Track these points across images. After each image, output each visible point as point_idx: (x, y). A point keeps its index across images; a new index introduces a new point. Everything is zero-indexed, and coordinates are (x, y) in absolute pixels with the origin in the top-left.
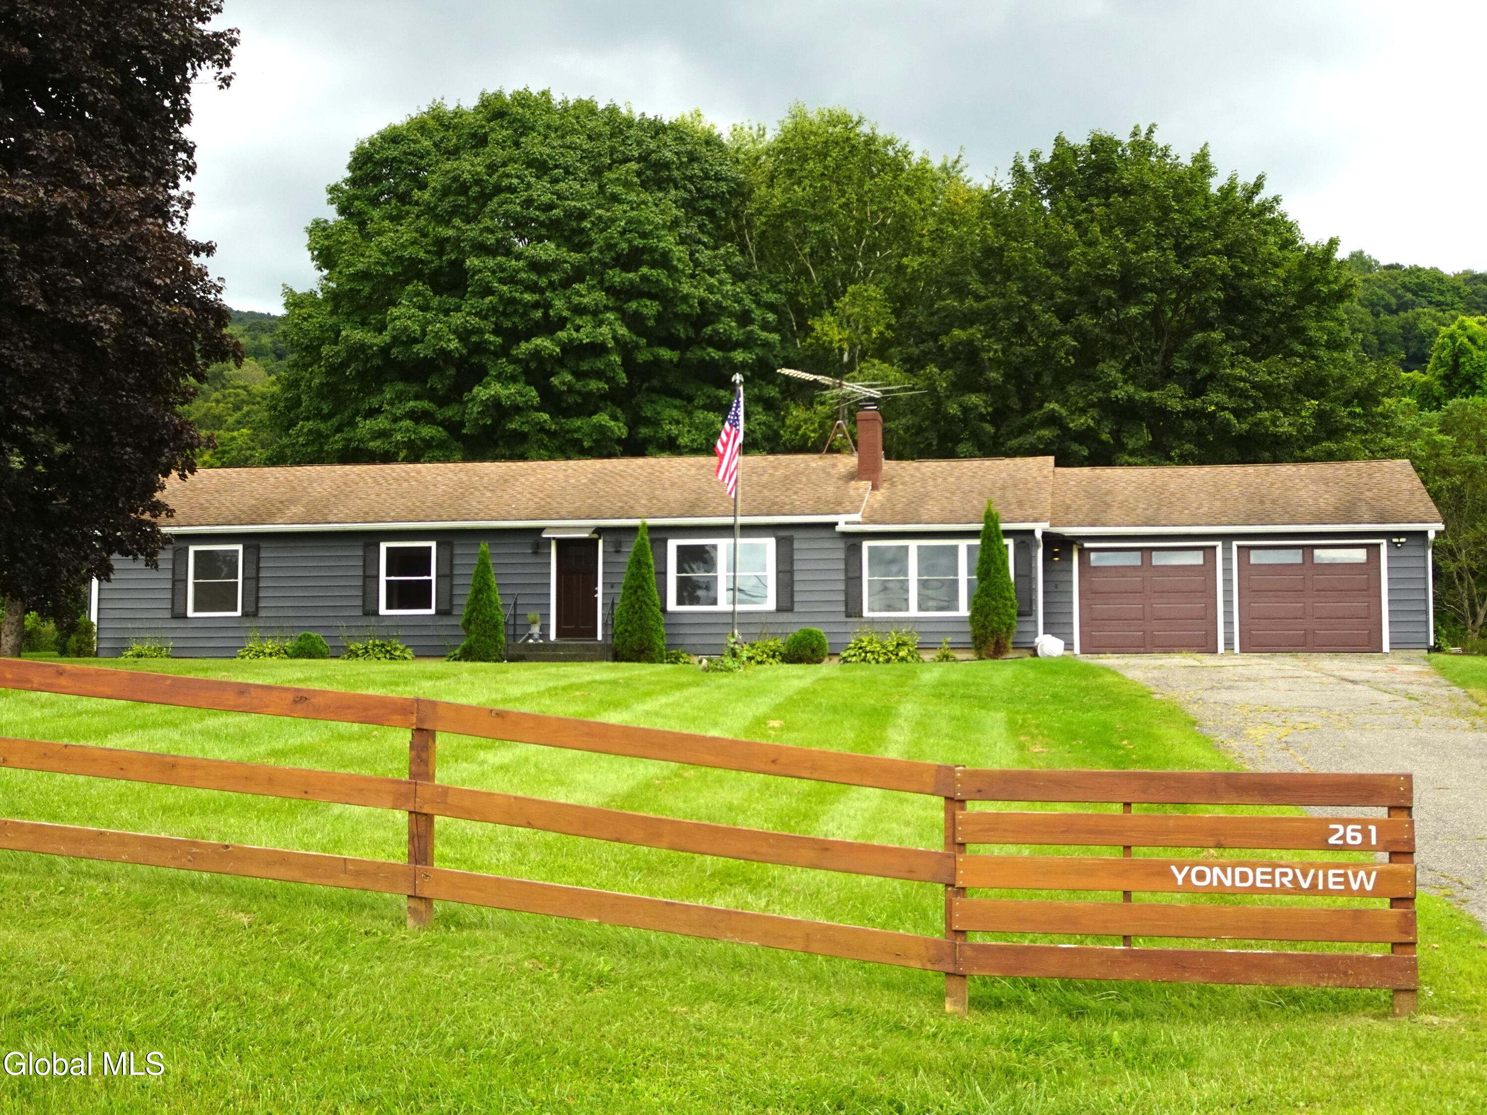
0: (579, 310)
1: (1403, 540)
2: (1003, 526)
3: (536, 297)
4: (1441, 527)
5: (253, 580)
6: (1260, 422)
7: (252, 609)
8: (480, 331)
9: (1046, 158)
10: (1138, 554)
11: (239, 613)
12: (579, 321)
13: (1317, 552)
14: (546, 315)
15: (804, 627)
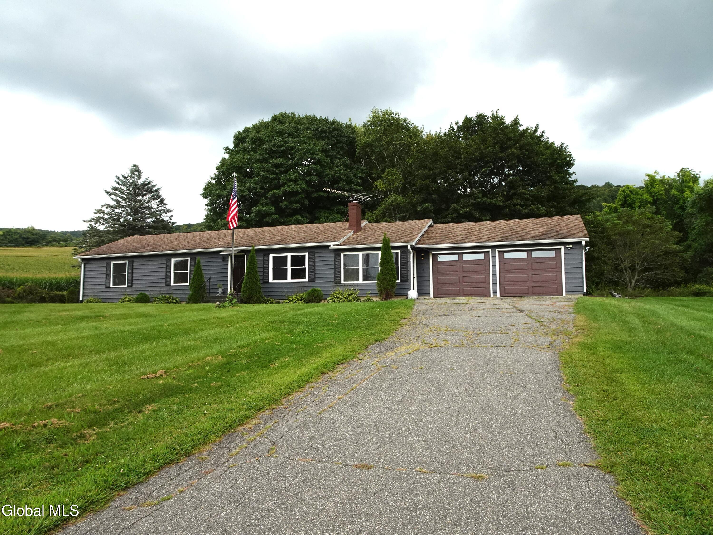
0: (290, 180)
1: (571, 246)
2: (391, 245)
3: (275, 176)
4: (588, 239)
5: (131, 273)
6: (532, 209)
7: (130, 284)
8: (256, 189)
9: (460, 124)
10: (457, 256)
11: (126, 286)
12: (289, 184)
13: (533, 253)
14: (278, 182)
15: (313, 288)
